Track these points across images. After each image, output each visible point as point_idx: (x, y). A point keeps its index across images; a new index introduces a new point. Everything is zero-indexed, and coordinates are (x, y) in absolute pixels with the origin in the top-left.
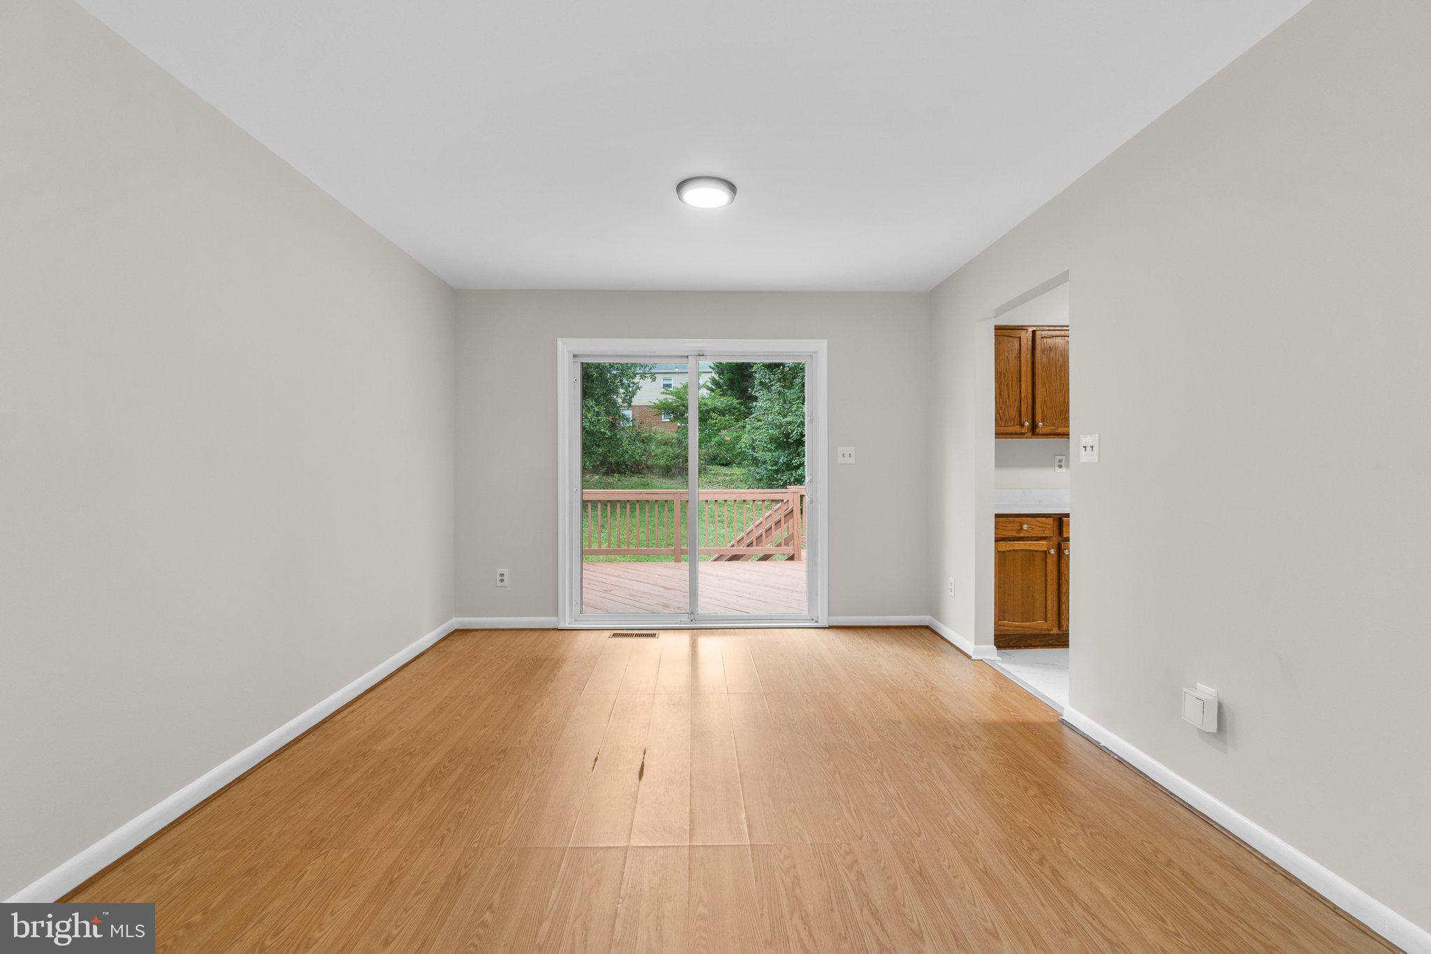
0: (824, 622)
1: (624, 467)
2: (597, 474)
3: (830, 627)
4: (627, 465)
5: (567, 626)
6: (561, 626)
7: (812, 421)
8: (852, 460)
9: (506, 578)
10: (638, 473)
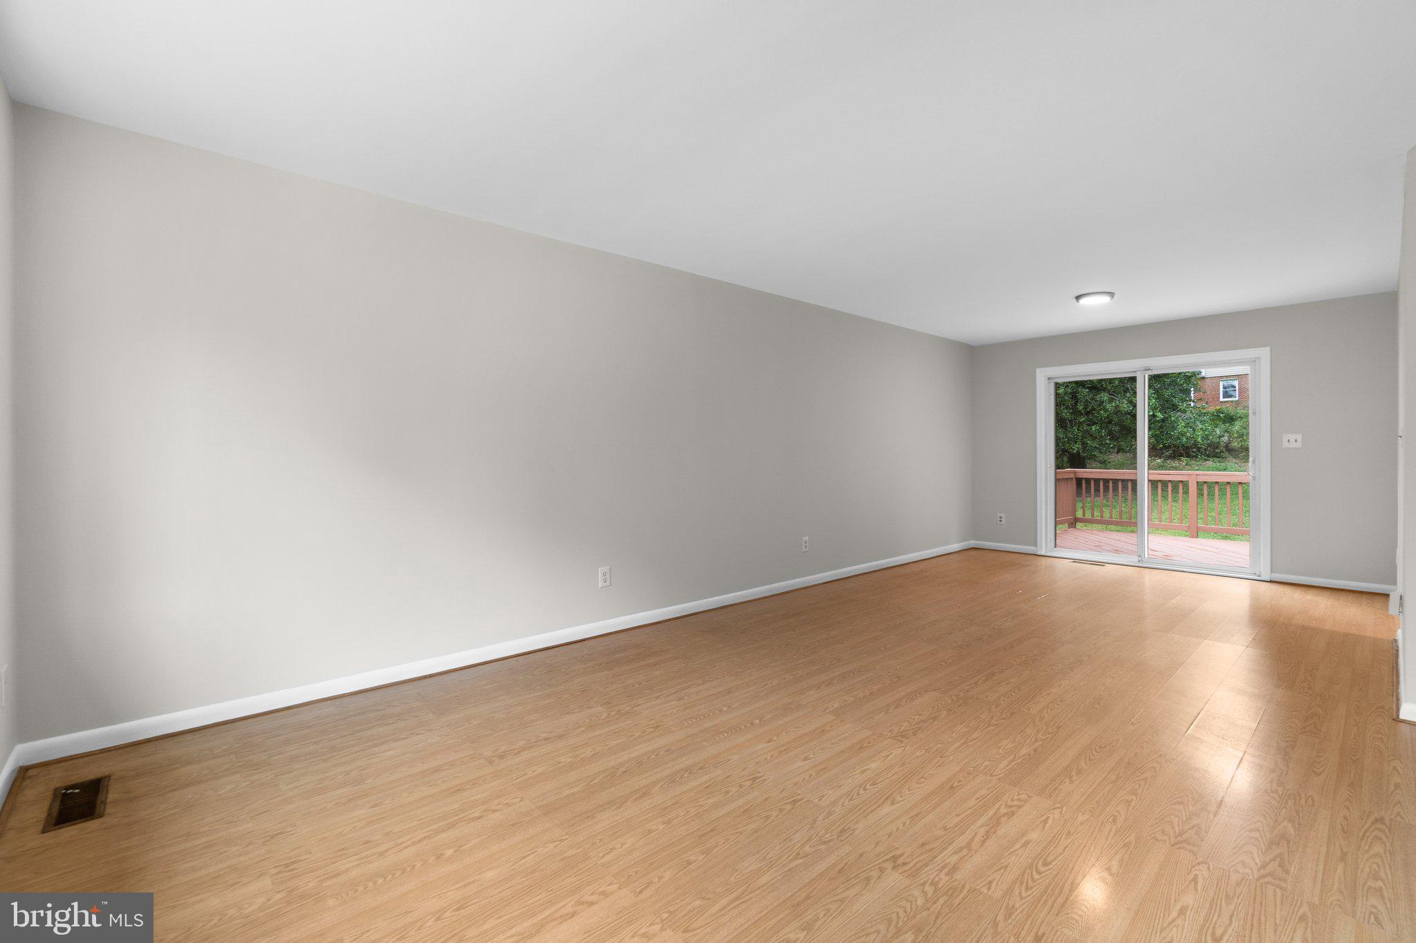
0: (1267, 577)
1: (1194, 450)
2: (1160, 457)
3: (1271, 582)
4: (1199, 449)
5: (1043, 553)
6: (1039, 553)
7: (1254, 413)
8: (1299, 445)
9: (1003, 520)
10: (1214, 456)
